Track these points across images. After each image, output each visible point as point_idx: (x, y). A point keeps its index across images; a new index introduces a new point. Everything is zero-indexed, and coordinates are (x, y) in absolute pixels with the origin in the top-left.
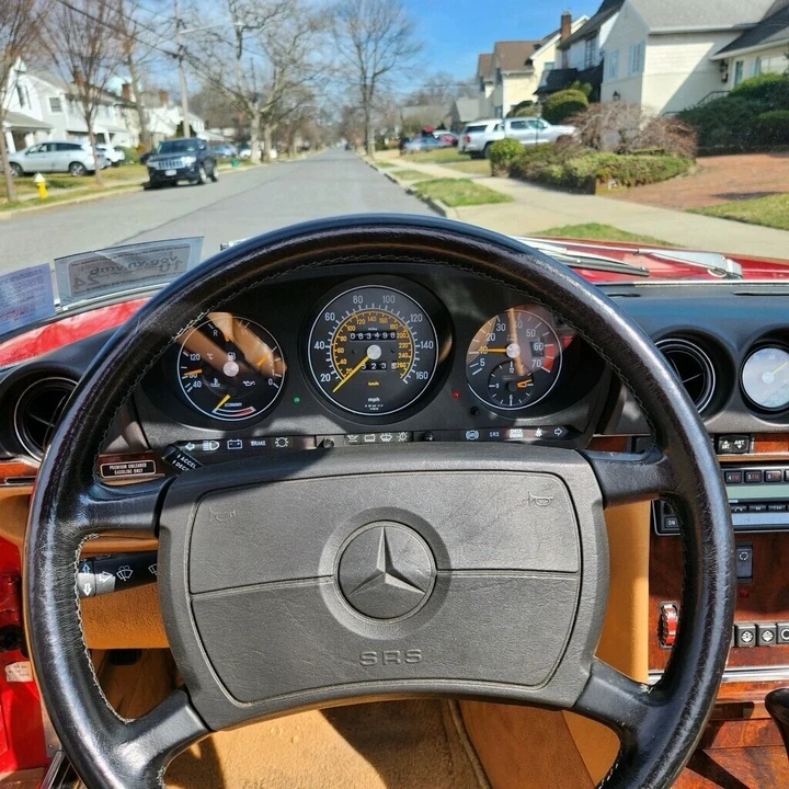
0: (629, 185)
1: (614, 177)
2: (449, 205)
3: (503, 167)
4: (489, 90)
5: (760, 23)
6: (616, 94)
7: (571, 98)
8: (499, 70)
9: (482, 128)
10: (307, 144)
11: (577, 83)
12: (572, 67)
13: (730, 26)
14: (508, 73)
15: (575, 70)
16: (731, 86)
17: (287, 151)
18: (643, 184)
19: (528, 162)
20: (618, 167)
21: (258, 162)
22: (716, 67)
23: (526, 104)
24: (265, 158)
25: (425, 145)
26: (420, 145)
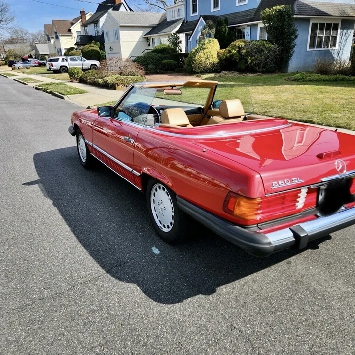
1: (122, 84)
2: (62, 94)
3: (75, 78)
4: (52, 41)
5: (158, 25)
6: (111, 48)
7: (92, 48)
8: (56, 33)
9: (57, 60)
11: (93, 42)
12: (90, 34)
13: (148, 25)
14: (61, 34)
15: (91, 35)
16: (151, 48)
19: (87, 77)
20: (122, 80)
22: (145, 40)
23: (72, 49)
25: (25, 65)
26: (22, 65)
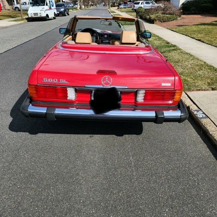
0: (162, 22)
1: (158, 20)
2: (122, 25)
3: (139, 15)
9: (138, 3)
10: (93, 4)
17: (87, 6)
18: (165, 22)
19: (144, 15)
20: (159, 18)
21: (79, 9)
24: (81, 8)
25: (125, 6)
26: (123, 6)
